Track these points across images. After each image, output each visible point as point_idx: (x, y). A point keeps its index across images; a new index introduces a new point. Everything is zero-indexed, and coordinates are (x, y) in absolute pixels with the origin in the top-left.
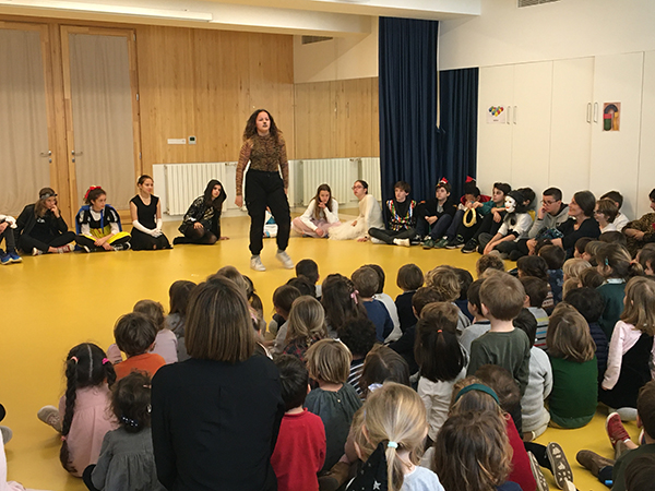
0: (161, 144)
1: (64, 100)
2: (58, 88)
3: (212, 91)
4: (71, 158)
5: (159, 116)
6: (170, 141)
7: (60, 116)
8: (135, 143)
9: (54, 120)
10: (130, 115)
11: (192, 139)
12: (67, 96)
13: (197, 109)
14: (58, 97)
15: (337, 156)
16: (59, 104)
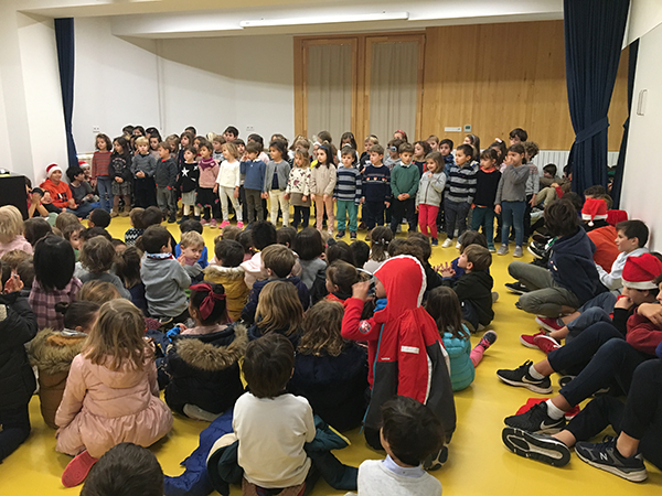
0: (438, 131)
1: (364, 95)
2: (360, 87)
3: (493, 83)
6: (447, 129)
7: (360, 109)
11: (468, 128)
12: (367, 93)
13: (476, 101)
14: (360, 94)
16: (361, 99)
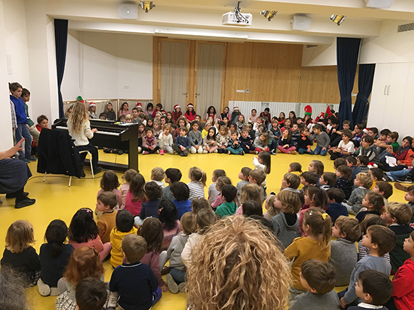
0: (233, 91)
1: (194, 72)
2: (192, 67)
3: (259, 69)
4: (195, 95)
5: (234, 79)
6: (237, 91)
7: (192, 79)
8: (222, 92)
9: (190, 80)
10: (221, 79)
11: (248, 91)
12: (196, 70)
13: (252, 77)
14: (192, 70)
15: (320, 102)
16: (192, 73)
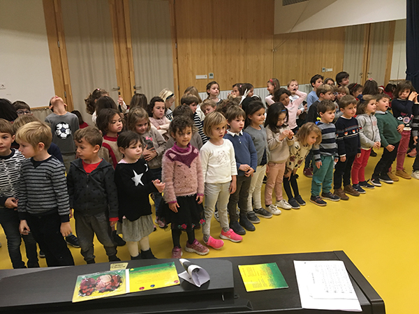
0: (191, 79)
1: (127, 48)
2: (123, 40)
4: (133, 90)
5: (190, 59)
7: (124, 60)
8: (175, 79)
9: (121, 64)
10: (172, 59)
11: (211, 75)
12: (129, 46)
13: (214, 54)
14: (123, 46)
16: (123, 51)
